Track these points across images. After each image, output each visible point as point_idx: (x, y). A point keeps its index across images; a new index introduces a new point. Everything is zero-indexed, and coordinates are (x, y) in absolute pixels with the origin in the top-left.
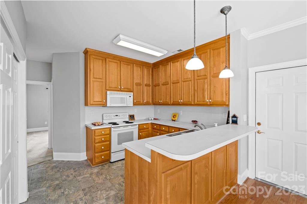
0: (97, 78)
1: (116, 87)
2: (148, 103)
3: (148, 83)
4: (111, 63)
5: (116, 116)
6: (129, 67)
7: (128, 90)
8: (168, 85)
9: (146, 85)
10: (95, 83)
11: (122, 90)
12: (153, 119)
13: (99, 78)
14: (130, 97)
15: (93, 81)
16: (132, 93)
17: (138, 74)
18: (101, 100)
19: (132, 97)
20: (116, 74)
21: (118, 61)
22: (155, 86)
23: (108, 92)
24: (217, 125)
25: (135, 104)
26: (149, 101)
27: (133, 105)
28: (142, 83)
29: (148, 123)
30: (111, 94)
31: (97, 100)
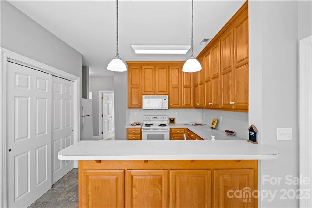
0: (134, 85)
1: (151, 91)
2: (188, 106)
3: (188, 84)
4: (146, 70)
5: (155, 118)
6: (165, 70)
7: (164, 93)
8: (203, 85)
9: (185, 87)
10: (133, 90)
11: (157, 93)
12: (194, 124)
13: (136, 84)
14: (165, 100)
15: (131, 88)
16: (168, 96)
17: (175, 76)
18: (137, 104)
19: (167, 100)
20: (151, 78)
21: (152, 67)
22: (196, 87)
23: (143, 96)
24: (215, 138)
25: (170, 107)
26: (189, 103)
27: (169, 108)
28: (180, 85)
29: (183, 128)
30: (146, 98)
31: (135, 104)
